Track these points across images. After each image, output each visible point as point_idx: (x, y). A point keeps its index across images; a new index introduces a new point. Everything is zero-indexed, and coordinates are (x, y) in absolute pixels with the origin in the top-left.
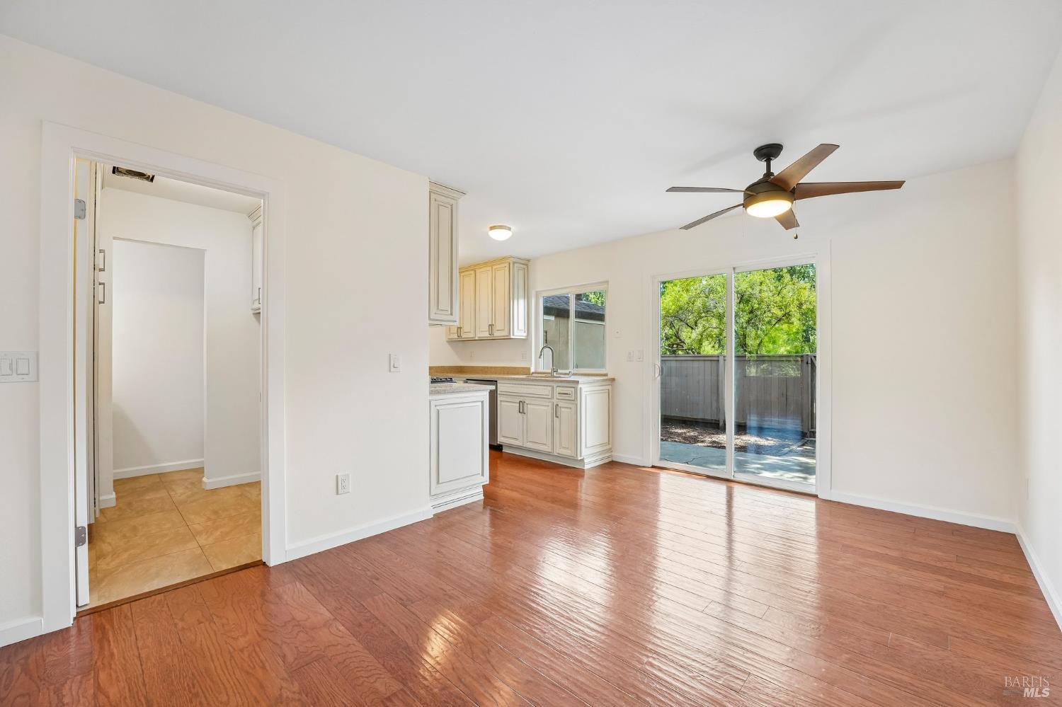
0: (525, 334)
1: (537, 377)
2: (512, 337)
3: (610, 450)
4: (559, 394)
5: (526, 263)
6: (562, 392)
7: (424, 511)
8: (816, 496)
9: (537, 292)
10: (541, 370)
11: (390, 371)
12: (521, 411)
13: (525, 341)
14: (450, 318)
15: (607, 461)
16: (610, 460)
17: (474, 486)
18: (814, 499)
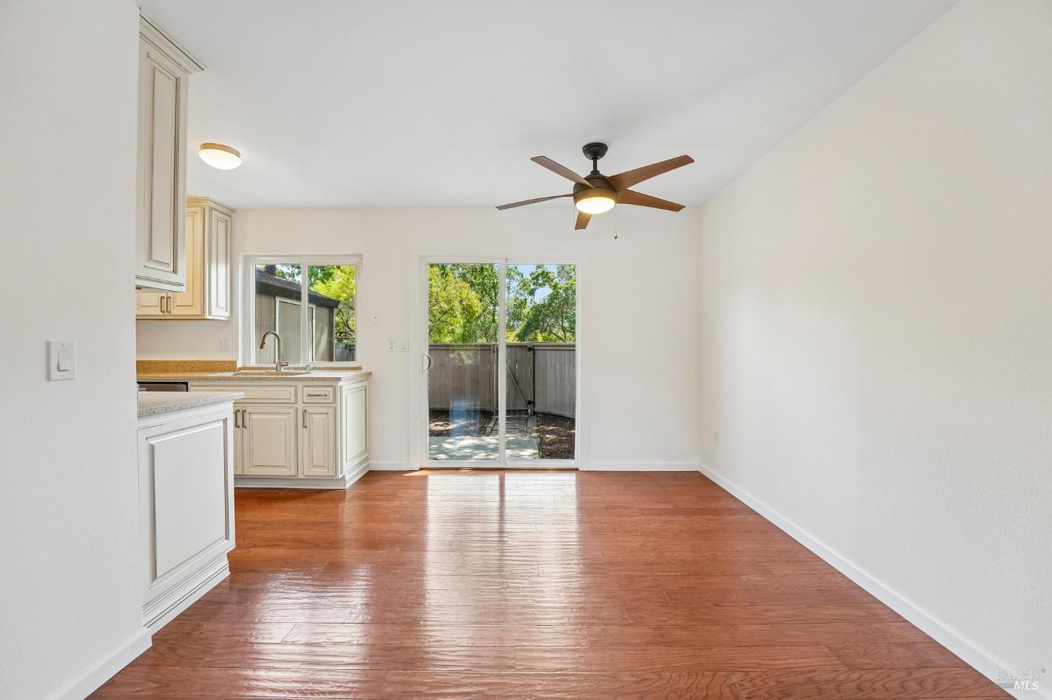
0: (228, 314)
1: (246, 374)
2: (208, 317)
3: (367, 459)
4: (309, 395)
5: (229, 213)
6: (312, 393)
7: (138, 641)
8: (577, 470)
9: (245, 256)
10: (253, 363)
11: (49, 379)
12: (240, 423)
13: (227, 323)
14: (173, 278)
15: (364, 473)
16: (367, 470)
17: (216, 559)
18: (576, 472)
